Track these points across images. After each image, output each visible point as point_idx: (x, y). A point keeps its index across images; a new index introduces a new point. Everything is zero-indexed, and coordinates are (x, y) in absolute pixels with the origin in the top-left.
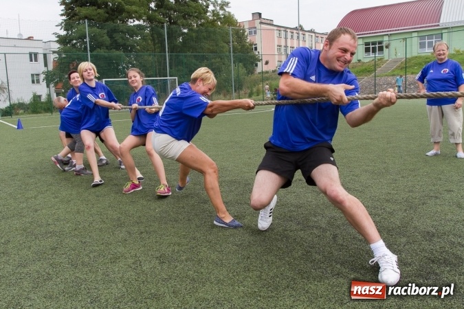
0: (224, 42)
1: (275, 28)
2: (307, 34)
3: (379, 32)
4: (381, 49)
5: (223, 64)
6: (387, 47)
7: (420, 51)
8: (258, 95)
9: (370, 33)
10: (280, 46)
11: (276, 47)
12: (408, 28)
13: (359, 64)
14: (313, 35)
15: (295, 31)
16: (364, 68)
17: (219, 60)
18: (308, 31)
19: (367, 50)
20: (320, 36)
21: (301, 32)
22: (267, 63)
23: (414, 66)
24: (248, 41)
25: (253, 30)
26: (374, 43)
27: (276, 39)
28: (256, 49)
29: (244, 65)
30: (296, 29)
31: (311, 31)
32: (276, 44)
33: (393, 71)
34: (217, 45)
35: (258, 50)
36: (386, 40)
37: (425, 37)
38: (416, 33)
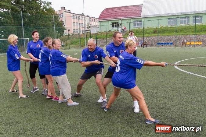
0: (49, 21)
1: (72, 14)
2: (86, 17)
3: (118, 18)
4: (118, 26)
5: (49, 31)
6: (121, 25)
7: (134, 27)
8: (66, 46)
9: (114, 19)
10: (74, 23)
11: (72, 23)
12: (129, 17)
13: (110, 32)
14: (89, 18)
15: (81, 16)
16: (112, 34)
17: (47, 29)
18: (87, 16)
19: (113, 26)
20: (92, 18)
21: (83, 17)
24: (60, 20)
25: (61, 15)
26: (115, 23)
27: (72, 19)
28: (63, 24)
29: (59, 32)
30: (81, 15)
31: (88, 16)
32: (72, 21)
34: (46, 22)
35: (64, 24)
36: (120, 22)
37: (135, 21)
38: (132, 19)
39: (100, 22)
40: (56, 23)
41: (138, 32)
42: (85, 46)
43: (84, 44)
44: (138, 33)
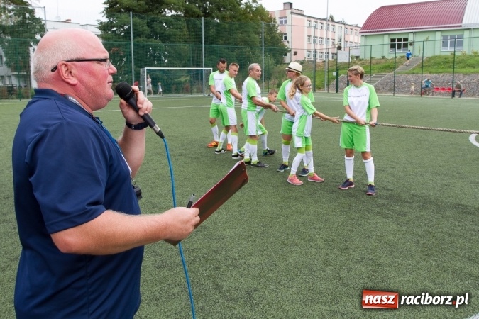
0: (255, 33)
1: (306, 19)
2: (337, 25)
3: (405, 29)
4: (406, 46)
6: (411, 45)
7: (443, 49)
9: (396, 30)
10: (309, 36)
11: (306, 37)
12: (433, 28)
13: (383, 60)
14: (343, 26)
15: (325, 22)
16: (387, 64)
18: (339, 23)
19: (393, 46)
20: (350, 27)
21: (331, 23)
22: (295, 54)
23: (434, 65)
24: (279, 31)
25: (284, 20)
26: (400, 40)
27: (306, 29)
28: (286, 38)
29: (273, 55)
30: (326, 19)
31: (341, 23)
32: (306, 34)
33: (414, 69)
34: (249, 36)
35: (288, 40)
36: (411, 38)
37: (448, 36)
38: (440, 33)
39: (364, 38)
40: (270, 38)
41: (447, 62)
42: (324, 87)
43: (324, 84)
44: (447, 65)
